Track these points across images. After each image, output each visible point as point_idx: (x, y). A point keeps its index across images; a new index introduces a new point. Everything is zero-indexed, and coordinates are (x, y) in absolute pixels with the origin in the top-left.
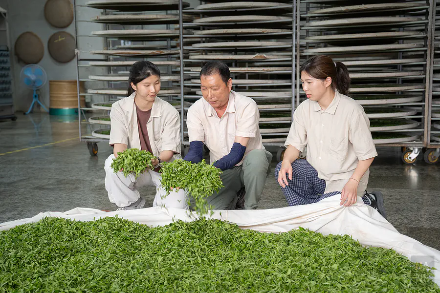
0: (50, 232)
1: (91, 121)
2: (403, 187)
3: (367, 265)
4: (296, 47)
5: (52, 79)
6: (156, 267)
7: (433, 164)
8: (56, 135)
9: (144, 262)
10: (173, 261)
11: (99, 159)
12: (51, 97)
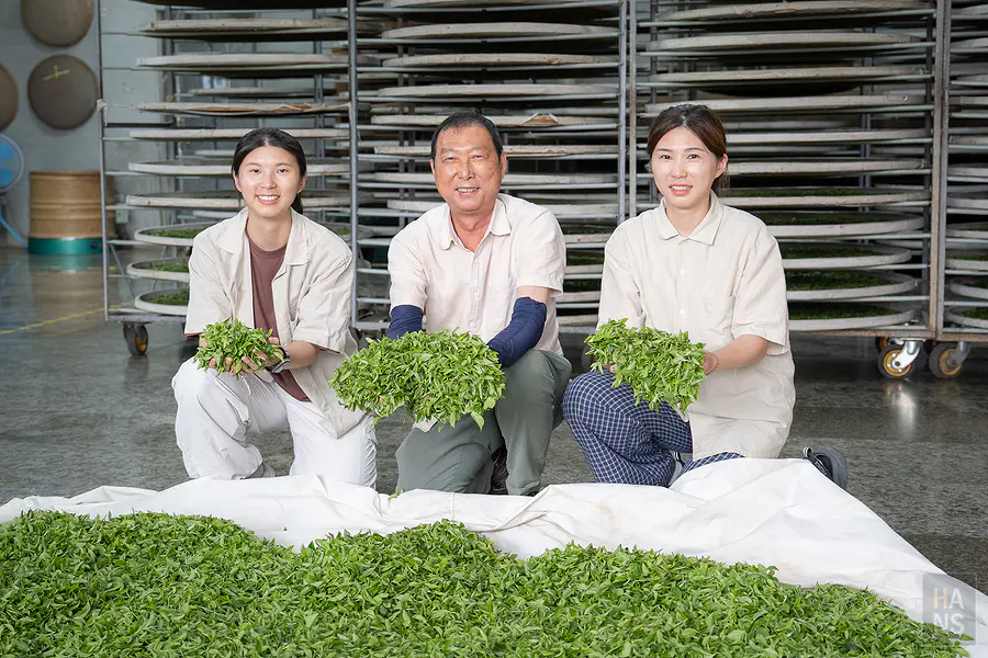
0: (40, 549)
1: (133, 273)
2: (885, 434)
3: (811, 632)
4: (627, 97)
5: (36, 169)
6: (303, 639)
7: (951, 378)
8: (46, 303)
9: (272, 624)
10: (343, 621)
11: (151, 365)
12: (32, 211)
